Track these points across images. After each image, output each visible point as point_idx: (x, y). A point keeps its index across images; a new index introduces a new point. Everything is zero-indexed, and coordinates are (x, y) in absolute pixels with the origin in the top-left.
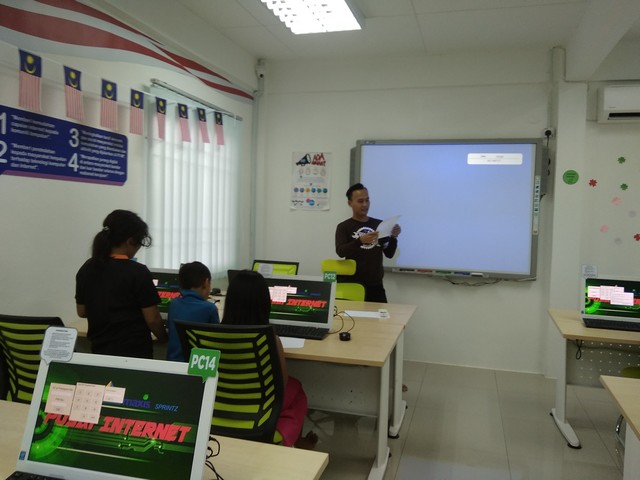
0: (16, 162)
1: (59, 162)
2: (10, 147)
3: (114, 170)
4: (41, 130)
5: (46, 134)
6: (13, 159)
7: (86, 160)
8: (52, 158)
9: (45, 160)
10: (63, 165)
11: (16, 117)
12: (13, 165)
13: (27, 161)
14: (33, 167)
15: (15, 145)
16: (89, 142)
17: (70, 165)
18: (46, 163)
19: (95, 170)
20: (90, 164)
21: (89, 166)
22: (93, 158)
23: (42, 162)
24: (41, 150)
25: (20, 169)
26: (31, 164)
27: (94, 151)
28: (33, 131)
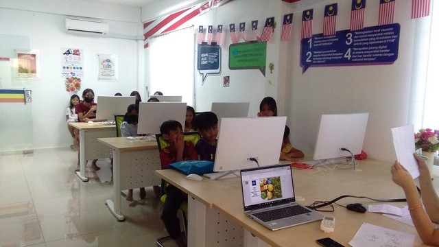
0: (316, 60)
1: (338, 56)
2: (313, 54)
3: (383, 53)
4: (329, 40)
5: (331, 42)
6: (314, 59)
7: (358, 51)
8: (334, 54)
9: (330, 56)
10: (341, 57)
11: (316, 38)
12: (314, 62)
13: (321, 59)
14: (323, 62)
15: (315, 52)
16: (360, 39)
17: (345, 56)
18: (330, 58)
19: (365, 56)
20: (360, 53)
21: (359, 54)
22: (363, 49)
23: (328, 58)
24: (328, 52)
25: (317, 64)
26: (322, 60)
27: (365, 43)
28: (324, 43)
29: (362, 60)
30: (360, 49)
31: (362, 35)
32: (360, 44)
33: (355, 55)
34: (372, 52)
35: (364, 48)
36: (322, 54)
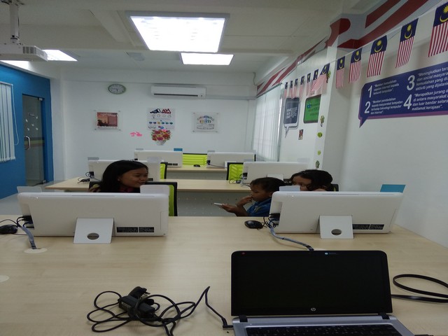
0: (374, 111)
1: (397, 105)
2: (372, 104)
5: (390, 88)
6: (372, 110)
7: (420, 97)
8: (393, 103)
9: (388, 106)
10: (400, 106)
11: (376, 86)
12: (372, 113)
13: (378, 109)
15: (374, 102)
16: (424, 81)
17: (405, 105)
18: (388, 108)
19: (429, 103)
20: (423, 99)
21: (421, 102)
22: (426, 94)
23: (386, 108)
24: (387, 100)
25: (374, 115)
26: (380, 111)
27: (429, 87)
28: (384, 90)
29: (424, 108)
30: (422, 95)
31: (427, 76)
32: (424, 88)
33: (416, 102)
34: (437, 97)
35: (428, 94)
36: (381, 103)
